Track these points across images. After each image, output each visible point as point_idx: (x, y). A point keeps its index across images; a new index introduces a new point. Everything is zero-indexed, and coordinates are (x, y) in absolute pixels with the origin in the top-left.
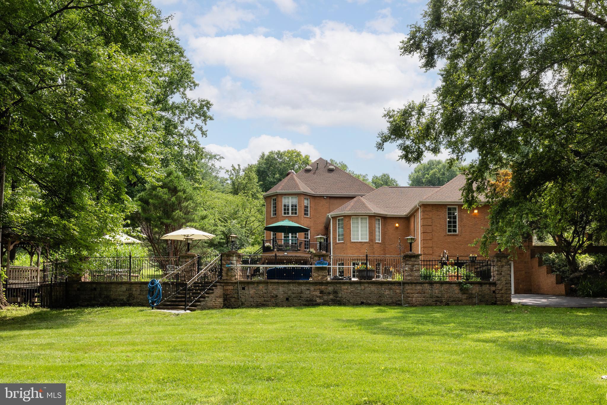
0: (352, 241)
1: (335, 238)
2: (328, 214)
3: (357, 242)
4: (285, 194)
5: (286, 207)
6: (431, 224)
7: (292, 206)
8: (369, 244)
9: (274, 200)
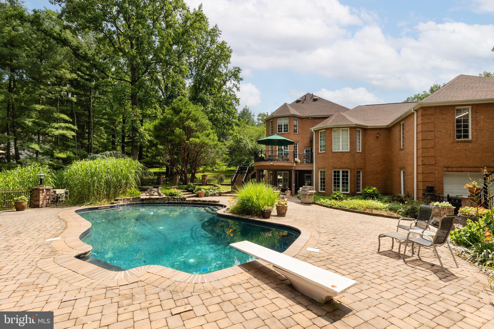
0: (333, 151)
1: (317, 149)
2: (311, 129)
3: (338, 152)
4: (279, 117)
5: (280, 126)
6: (433, 129)
7: (285, 125)
8: (350, 154)
9: (271, 122)
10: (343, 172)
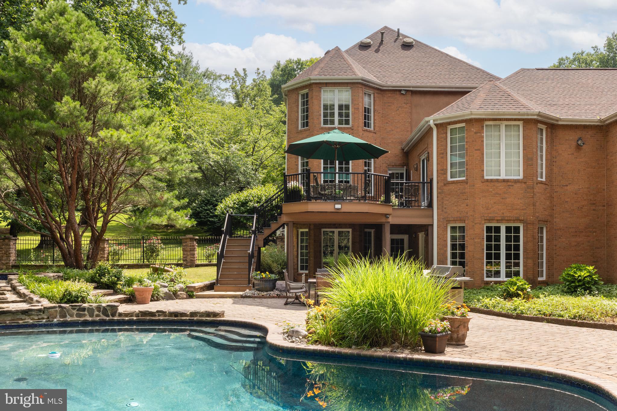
0: (486, 178)
1: (442, 172)
2: (427, 119)
3: (497, 180)
4: (327, 84)
5: (328, 109)
7: (341, 107)
8: (524, 185)
9: (303, 95)
10: (508, 229)
